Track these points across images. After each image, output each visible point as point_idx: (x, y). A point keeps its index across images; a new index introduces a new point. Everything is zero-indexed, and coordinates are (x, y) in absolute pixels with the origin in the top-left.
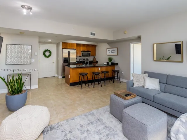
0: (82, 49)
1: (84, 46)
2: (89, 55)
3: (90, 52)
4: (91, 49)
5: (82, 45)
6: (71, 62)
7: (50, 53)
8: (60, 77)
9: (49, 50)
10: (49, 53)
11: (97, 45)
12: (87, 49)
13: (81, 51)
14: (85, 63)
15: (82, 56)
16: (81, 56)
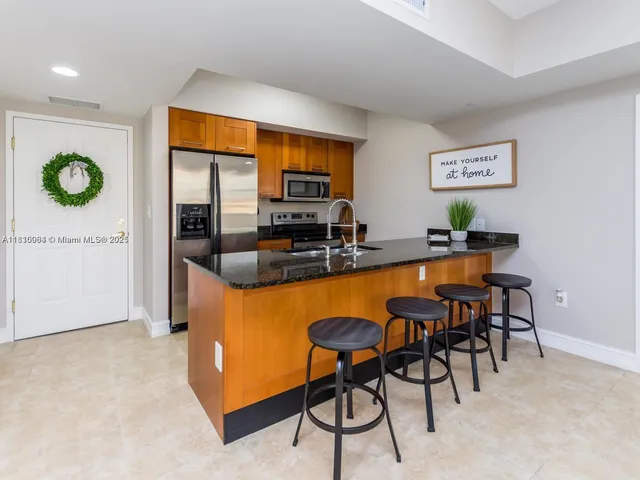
0: (287, 156)
1: (299, 146)
2: (323, 192)
3: (327, 179)
4: (331, 161)
5: (286, 139)
6: (225, 230)
7: (96, 176)
8: (160, 327)
9: (86, 160)
10: (87, 179)
11: (363, 142)
12: (311, 162)
13: (284, 172)
14: (329, 237)
15: (286, 197)
16: (280, 200)
